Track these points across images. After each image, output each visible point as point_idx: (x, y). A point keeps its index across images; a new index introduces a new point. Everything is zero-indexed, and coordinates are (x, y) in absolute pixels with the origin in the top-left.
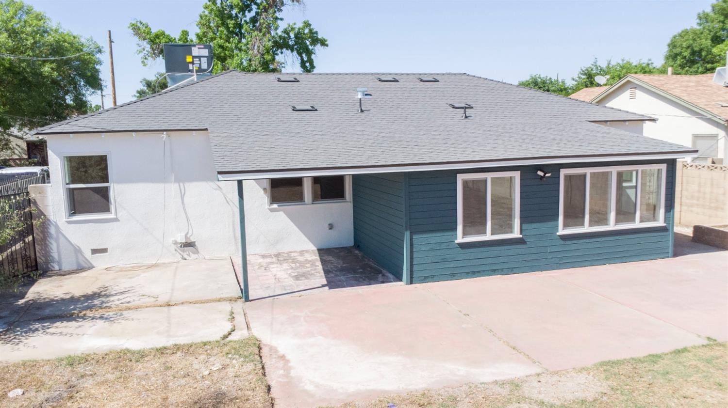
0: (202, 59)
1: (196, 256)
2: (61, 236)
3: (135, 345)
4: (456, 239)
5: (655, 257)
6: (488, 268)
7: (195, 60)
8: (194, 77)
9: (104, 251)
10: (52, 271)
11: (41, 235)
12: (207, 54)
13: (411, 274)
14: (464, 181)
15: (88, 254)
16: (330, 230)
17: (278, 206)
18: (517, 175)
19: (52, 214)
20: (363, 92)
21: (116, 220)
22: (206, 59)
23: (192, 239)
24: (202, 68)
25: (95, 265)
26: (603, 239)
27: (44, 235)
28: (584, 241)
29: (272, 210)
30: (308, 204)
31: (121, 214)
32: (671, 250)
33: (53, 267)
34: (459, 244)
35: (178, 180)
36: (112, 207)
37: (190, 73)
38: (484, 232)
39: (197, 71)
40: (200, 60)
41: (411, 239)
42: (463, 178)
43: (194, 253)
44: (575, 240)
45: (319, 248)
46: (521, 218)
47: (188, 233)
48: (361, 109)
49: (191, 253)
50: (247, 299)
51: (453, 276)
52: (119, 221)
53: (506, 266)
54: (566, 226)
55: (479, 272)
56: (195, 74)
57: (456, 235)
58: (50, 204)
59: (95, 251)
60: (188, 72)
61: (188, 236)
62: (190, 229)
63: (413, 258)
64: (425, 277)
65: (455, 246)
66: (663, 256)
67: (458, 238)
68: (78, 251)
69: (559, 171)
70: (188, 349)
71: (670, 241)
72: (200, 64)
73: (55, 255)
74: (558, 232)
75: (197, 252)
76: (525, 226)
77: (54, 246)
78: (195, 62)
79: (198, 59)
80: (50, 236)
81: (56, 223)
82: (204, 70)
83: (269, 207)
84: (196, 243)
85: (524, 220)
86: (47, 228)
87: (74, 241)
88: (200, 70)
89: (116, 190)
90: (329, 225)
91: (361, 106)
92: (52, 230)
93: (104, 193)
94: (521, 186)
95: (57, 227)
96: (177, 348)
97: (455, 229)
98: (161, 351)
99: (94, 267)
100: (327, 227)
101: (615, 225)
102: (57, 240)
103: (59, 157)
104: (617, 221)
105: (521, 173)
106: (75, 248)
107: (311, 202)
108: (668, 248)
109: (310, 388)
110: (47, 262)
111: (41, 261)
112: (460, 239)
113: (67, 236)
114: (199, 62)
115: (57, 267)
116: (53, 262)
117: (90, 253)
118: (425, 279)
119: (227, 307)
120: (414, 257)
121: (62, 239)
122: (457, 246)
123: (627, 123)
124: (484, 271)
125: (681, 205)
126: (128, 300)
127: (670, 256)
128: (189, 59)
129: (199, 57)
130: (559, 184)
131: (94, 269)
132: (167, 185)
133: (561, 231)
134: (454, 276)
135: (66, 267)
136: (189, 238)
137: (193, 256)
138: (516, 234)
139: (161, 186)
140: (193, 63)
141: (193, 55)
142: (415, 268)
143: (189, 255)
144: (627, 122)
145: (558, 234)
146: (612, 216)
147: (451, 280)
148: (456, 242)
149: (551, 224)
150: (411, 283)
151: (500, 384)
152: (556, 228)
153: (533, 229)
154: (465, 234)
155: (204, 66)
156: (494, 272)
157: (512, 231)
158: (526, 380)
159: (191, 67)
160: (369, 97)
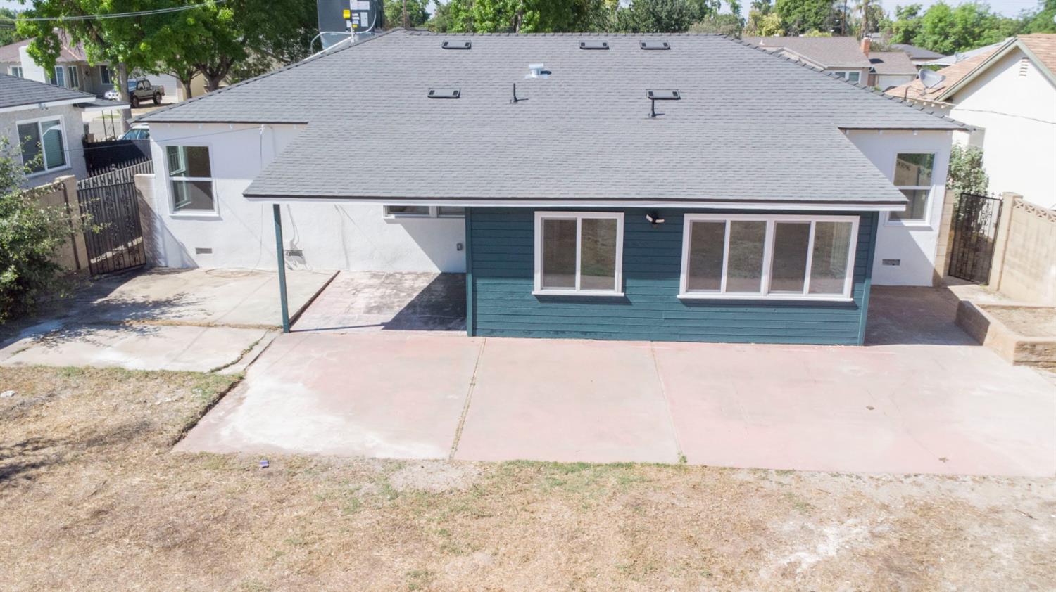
0: (362, 14)
1: (303, 266)
2: (165, 231)
4: (533, 290)
5: (833, 342)
6: (576, 328)
7: (353, 15)
8: (352, 38)
9: (208, 251)
10: (159, 266)
11: (148, 229)
12: (368, 8)
13: (473, 325)
14: (545, 221)
15: (193, 254)
16: (459, 252)
17: (396, 217)
18: (620, 218)
19: (156, 207)
20: (538, 70)
21: (218, 219)
22: (366, 14)
23: (299, 247)
24: (362, 25)
25: (199, 265)
26: (750, 310)
27: (150, 228)
28: (718, 309)
29: (389, 222)
30: (434, 218)
31: (225, 213)
32: (860, 335)
33: (160, 262)
34: (536, 296)
36: (215, 205)
37: (347, 33)
38: (572, 284)
39: (356, 30)
40: (359, 16)
41: (474, 285)
42: (543, 216)
43: (301, 263)
44: (705, 307)
45: (446, 271)
46: (624, 271)
47: (293, 240)
48: (515, 98)
49: (298, 263)
50: (286, 330)
51: (528, 333)
52: (221, 220)
53: (599, 329)
54: (691, 287)
55: (563, 332)
56: (352, 33)
57: (533, 284)
58: (155, 197)
59: (200, 251)
60: (344, 31)
61: (295, 243)
62: (296, 236)
63: (476, 307)
64: (492, 330)
65: (531, 298)
66: (846, 342)
67: (535, 289)
68: (181, 248)
69: (683, 216)
71: (860, 324)
72: (360, 21)
73: (161, 249)
74: (678, 294)
75: (304, 262)
76: (629, 282)
77: (160, 241)
78: (353, 18)
79: (357, 15)
80: (156, 230)
81: (160, 217)
82: (365, 29)
83: (386, 218)
84: (303, 253)
85: (628, 274)
86: (153, 222)
87: (178, 237)
88: (359, 28)
89: (219, 186)
90: (458, 245)
91: (515, 94)
92: (158, 224)
93: (206, 188)
94: (625, 231)
95: (162, 222)
97: (532, 278)
99: (198, 267)
100: (455, 247)
101: (769, 293)
102: (162, 237)
103: (162, 148)
104: (772, 288)
105: (625, 215)
106: (178, 244)
107: (435, 215)
108: (857, 331)
110: (154, 258)
111: (149, 256)
112: (538, 290)
113: (172, 232)
114: (358, 18)
115: (163, 264)
116: (160, 258)
117: (195, 252)
118: (492, 333)
119: (258, 335)
120: (478, 305)
121: (166, 236)
122: (535, 298)
123: (916, 133)
124: (570, 332)
125: (1003, 262)
126: (183, 313)
127: (858, 342)
128: (346, 14)
129: (359, 12)
130: (681, 232)
131: (197, 269)
133: (683, 294)
134: (530, 333)
135: (172, 265)
136: (295, 246)
137: (301, 266)
138: (617, 292)
140: (351, 19)
141: (351, 9)
142: (479, 318)
143: (295, 265)
144: (916, 131)
145: (678, 296)
146: (765, 279)
147: (525, 337)
148: (533, 293)
149: (668, 283)
150: (474, 335)
151: (387, 461)
152: (676, 289)
153: (642, 287)
154: (545, 284)
155: (365, 23)
156: (585, 334)
157: (612, 287)
158: (414, 463)
159: (349, 24)
160: (546, 76)
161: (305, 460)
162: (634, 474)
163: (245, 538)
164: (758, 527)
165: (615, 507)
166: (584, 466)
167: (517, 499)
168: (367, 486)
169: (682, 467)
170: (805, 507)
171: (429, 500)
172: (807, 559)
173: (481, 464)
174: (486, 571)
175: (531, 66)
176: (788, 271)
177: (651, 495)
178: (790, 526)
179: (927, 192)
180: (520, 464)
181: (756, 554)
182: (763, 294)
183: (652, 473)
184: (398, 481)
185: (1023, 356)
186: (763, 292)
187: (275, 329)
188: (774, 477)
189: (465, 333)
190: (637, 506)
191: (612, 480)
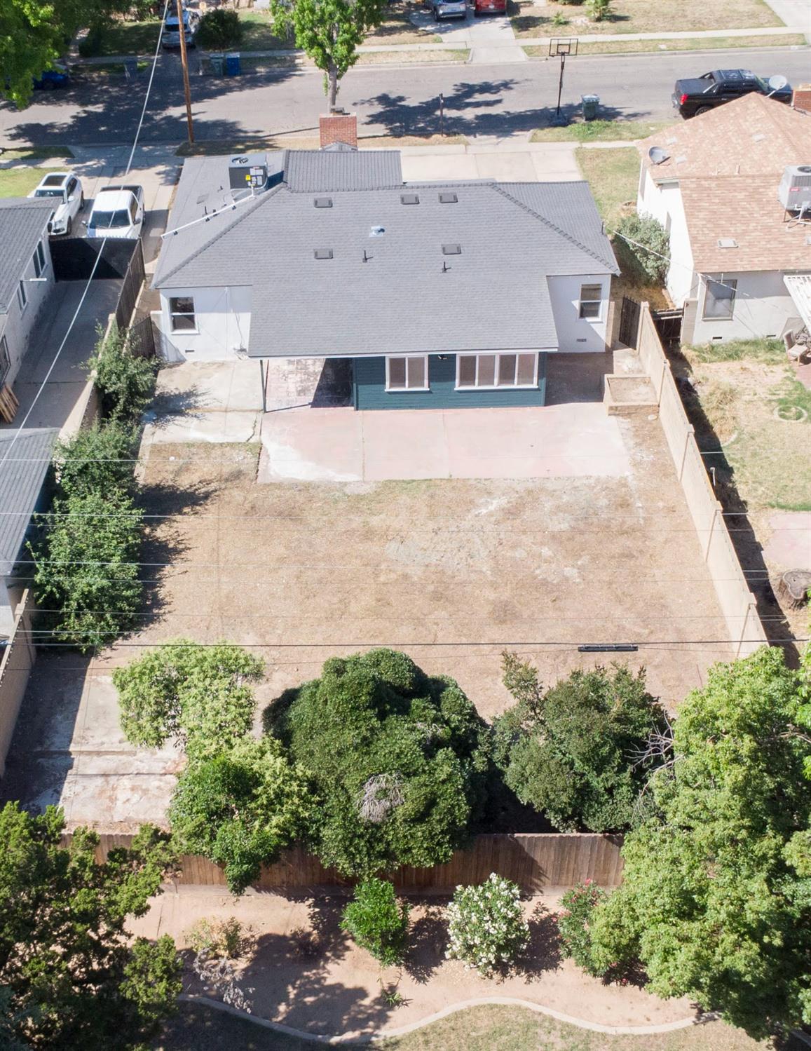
0: (258, 177)
2: (168, 341)
3: (211, 439)
4: (385, 389)
5: (530, 405)
6: (407, 405)
7: (252, 178)
8: (252, 195)
9: (192, 351)
12: (262, 174)
13: (357, 405)
14: (390, 359)
18: (425, 360)
19: (163, 329)
20: (377, 231)
21: (198, 334)
22: (261, 177)
24: (258, 184)
25: (187, 359)
26: (489, 394)
27: (159, 341)
28: (474, 394)
31: (201, 331)
32: (543, 402)
33: (164, 358)
34: (387, 392)
35: (234, 312)
36: (196, 326)
37: (248, 189)
38: (404, 386)
39: (254, 187)
40: (256, 179)
41: (357, 388)
44: (467, 394)
46: (429, 378)
47: (241, 343)
48: (366, 258)
49: (244, 355)
50: (266, 412)
52: (200, 334)
53: (418, 405)
54: (461, 384)
55: (401, 407)
56: (251, 189)
57: (385, 387)
58: (162, 324)
59: (187, 351)
60: (246, 188)
63: (358, 398)
64: (366, 407)
65: (384, 393)
66: (536, 405)
68: (177, 350)
69: (455, 358)
70: (231, 445)
71: (542, 397)
72: (256, 182)
73: (165, 352)
74: (455, 388)
76: (432, 384)
77: (164, 347)
78: (253, 180)
79: (254, 178)
80: (162, 342)
81: (165, 335)
82: (260, 186)
85: (430, 380)
86: (161, 337)
87: (175, 345)
88: (257, 186)
89: (198, 317)
91: (365, 255)
92: (163, 339)
93: (191, 318)
94: (428, 364)
96: (228, 444)
97: (384, 383)
98: (221, 445)
101: (498, 386)
102: (166, 344)
103: (166, 299)
104: (500, 384)
106: (175, 348)
108: (541, 400)
109: (272, 473)
110: (161, 356)
112: (388, 389)
113: (171, 342)
115: (166, 359)
116: (164, 356)
117: (185, 352)
118: (366, 409)
119: (253, 416)
121: (168, 344)
124: (404, 407)
125: (640, 340)
126: (206, 402)
127: (542, 405)
128: (248, 178)
129: (256, 176)
130: (455, 363)
131: (186, 363)
132: (229, 315)
133: (457, 388)
134: (384, 408)
135: (171, 359)
136: (242, 346)
137: (246, 357)
138: (426, 388)
139: (223, 315)
140: (251, 181)
141: (251, 175)
142: (360, 401)
143: (242, 356)
144: (589, 276)
146: (496, 380)
147: (382, 410)
148: (385, 391)
149: (450, 383)
150: (357, 409)
151: (340, 483)
152: (454, 386)
153: (437, 385)
154: (391, 386)
155: (260, 183)
156: (411, 407)
157: (422, 385)
158: (350, 483)
159: (249, 184)
160: (382, 233)
161: (310, 484)
162: (432, 483)
163: (306, 513)
164: (471, 502)
165: (425, 497)
166: (413, 481)
167: (391, 496)
168: (337, 494)
169: (449, 480)
170: (489, 493)
171: (360, 498)
172: (484, 511)
173: (375, 482)
174: (385, 520)
175: (373, 228)
176: (507, 375)
177: (438, 492)
178: (483, 500)
179: (598, 304)
180: (390, 481)
181: (469, 511)
182: (495, 387)
183: (438, 482)
184: (348, 490)
185: (612, 412)
186: (495, 386)
187: (260, 411)
188: (483, 482)
189: (352, 408)
190: (432, 497)
191: (424, 486)
